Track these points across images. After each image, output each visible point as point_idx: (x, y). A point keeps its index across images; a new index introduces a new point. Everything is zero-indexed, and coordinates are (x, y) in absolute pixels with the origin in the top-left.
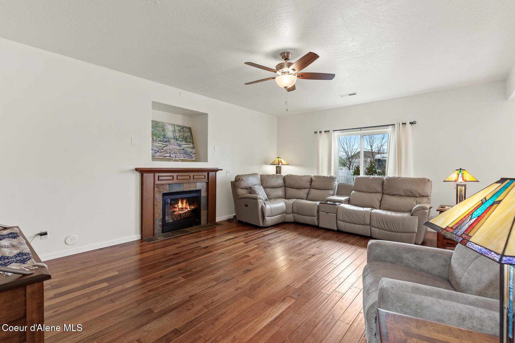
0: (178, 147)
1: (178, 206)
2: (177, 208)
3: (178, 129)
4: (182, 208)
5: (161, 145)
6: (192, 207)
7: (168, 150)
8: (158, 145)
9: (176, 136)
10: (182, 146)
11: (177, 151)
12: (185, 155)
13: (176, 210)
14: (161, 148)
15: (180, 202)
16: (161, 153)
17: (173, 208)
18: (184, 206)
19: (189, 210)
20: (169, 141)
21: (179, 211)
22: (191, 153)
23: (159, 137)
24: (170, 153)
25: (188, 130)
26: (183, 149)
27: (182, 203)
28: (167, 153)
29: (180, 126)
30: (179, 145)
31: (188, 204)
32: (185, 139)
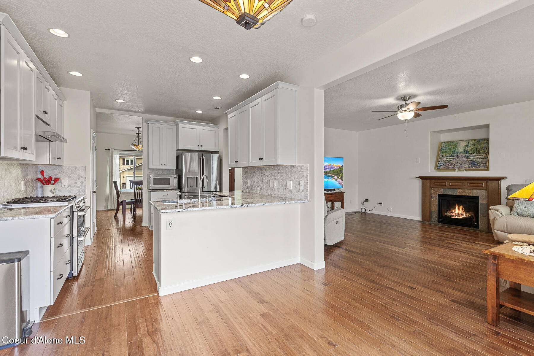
0: (465, 159)
1: (455, 211)
2: (454, 213)
3: (472, 143)
4: (458, 214)
5: (449, 159)
6: (468, 215)
7: (453, 163)
8: (446, 159)
9: (467, 150)
10: (471, 158)
11: (463, 163)
12: (471, 166)
13: (453, 215)
14: (447, 162)
15: (457, 207)
16: (446, 165)
17: (450, 212)
18: (461, 212)
19: (465, 217)
20: (458, 155)
21: (455, 216)
22: (480, 163)
23: (448, 154)
24: (455, 165)
25: (485, 141)
26: (472, 160)
27: (459, 209)
28: (451, 165)
29: (475, 140)
30: (468, 157)
31: (464, 211)
32: (478, 150)
